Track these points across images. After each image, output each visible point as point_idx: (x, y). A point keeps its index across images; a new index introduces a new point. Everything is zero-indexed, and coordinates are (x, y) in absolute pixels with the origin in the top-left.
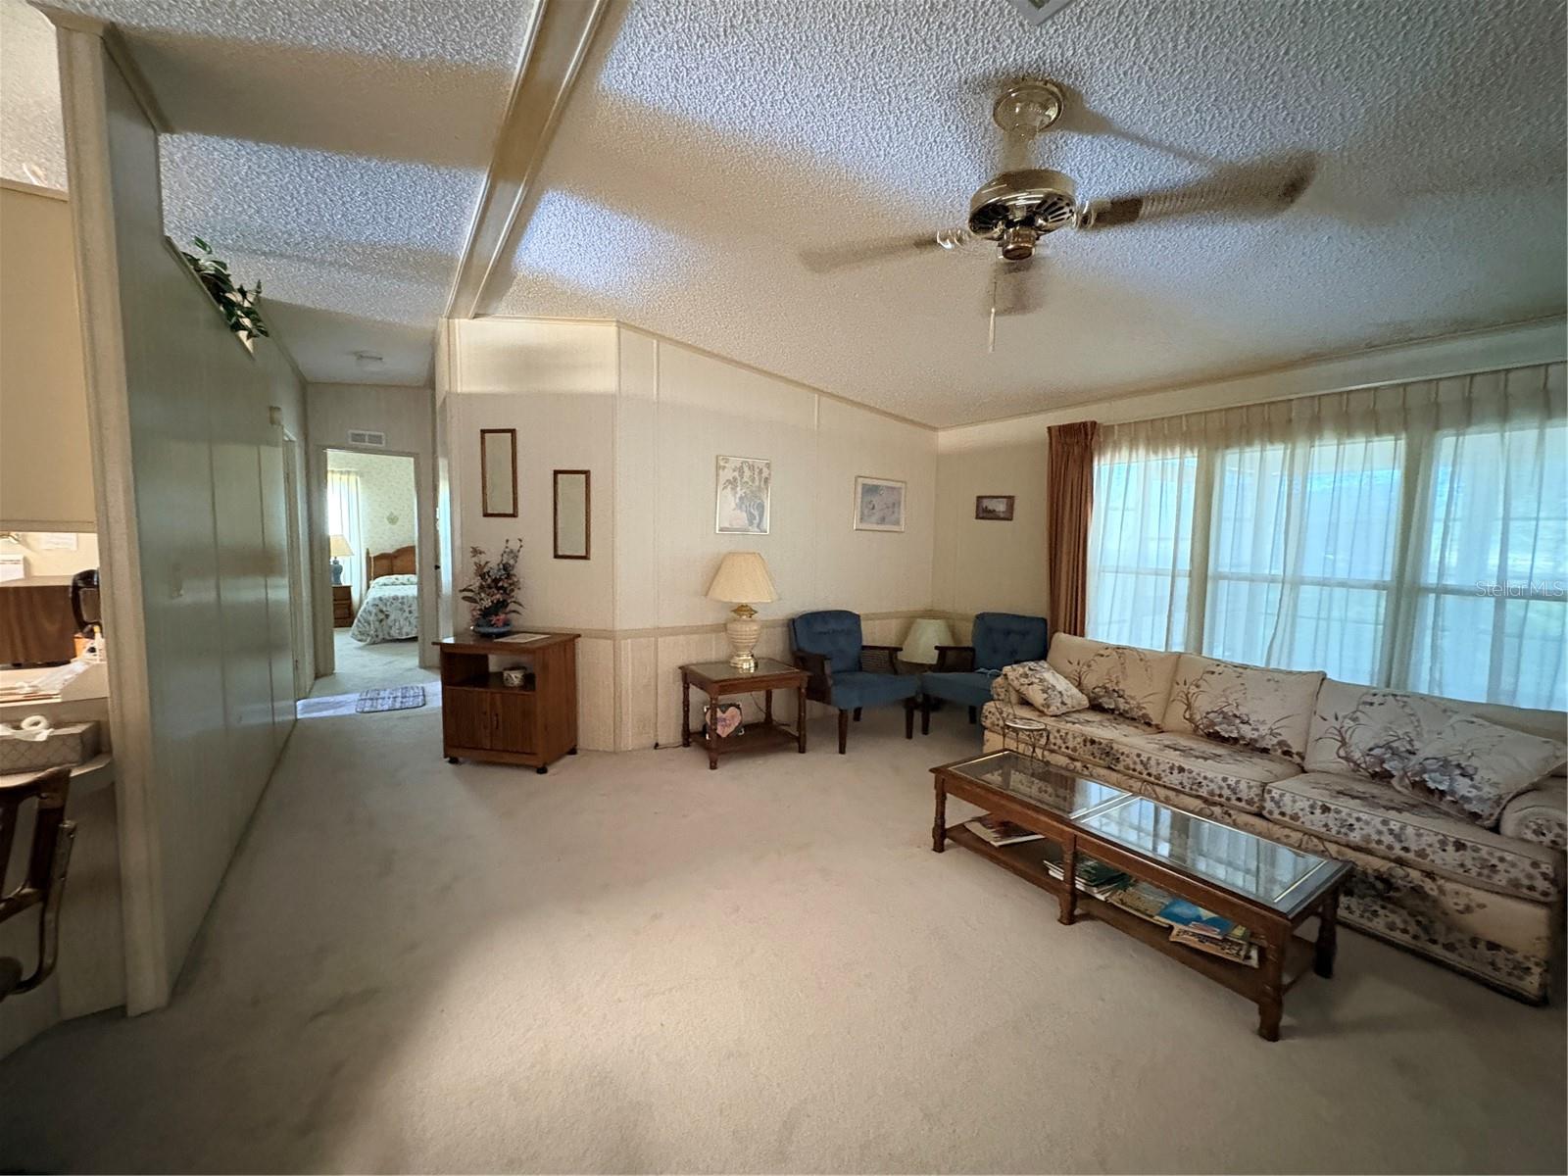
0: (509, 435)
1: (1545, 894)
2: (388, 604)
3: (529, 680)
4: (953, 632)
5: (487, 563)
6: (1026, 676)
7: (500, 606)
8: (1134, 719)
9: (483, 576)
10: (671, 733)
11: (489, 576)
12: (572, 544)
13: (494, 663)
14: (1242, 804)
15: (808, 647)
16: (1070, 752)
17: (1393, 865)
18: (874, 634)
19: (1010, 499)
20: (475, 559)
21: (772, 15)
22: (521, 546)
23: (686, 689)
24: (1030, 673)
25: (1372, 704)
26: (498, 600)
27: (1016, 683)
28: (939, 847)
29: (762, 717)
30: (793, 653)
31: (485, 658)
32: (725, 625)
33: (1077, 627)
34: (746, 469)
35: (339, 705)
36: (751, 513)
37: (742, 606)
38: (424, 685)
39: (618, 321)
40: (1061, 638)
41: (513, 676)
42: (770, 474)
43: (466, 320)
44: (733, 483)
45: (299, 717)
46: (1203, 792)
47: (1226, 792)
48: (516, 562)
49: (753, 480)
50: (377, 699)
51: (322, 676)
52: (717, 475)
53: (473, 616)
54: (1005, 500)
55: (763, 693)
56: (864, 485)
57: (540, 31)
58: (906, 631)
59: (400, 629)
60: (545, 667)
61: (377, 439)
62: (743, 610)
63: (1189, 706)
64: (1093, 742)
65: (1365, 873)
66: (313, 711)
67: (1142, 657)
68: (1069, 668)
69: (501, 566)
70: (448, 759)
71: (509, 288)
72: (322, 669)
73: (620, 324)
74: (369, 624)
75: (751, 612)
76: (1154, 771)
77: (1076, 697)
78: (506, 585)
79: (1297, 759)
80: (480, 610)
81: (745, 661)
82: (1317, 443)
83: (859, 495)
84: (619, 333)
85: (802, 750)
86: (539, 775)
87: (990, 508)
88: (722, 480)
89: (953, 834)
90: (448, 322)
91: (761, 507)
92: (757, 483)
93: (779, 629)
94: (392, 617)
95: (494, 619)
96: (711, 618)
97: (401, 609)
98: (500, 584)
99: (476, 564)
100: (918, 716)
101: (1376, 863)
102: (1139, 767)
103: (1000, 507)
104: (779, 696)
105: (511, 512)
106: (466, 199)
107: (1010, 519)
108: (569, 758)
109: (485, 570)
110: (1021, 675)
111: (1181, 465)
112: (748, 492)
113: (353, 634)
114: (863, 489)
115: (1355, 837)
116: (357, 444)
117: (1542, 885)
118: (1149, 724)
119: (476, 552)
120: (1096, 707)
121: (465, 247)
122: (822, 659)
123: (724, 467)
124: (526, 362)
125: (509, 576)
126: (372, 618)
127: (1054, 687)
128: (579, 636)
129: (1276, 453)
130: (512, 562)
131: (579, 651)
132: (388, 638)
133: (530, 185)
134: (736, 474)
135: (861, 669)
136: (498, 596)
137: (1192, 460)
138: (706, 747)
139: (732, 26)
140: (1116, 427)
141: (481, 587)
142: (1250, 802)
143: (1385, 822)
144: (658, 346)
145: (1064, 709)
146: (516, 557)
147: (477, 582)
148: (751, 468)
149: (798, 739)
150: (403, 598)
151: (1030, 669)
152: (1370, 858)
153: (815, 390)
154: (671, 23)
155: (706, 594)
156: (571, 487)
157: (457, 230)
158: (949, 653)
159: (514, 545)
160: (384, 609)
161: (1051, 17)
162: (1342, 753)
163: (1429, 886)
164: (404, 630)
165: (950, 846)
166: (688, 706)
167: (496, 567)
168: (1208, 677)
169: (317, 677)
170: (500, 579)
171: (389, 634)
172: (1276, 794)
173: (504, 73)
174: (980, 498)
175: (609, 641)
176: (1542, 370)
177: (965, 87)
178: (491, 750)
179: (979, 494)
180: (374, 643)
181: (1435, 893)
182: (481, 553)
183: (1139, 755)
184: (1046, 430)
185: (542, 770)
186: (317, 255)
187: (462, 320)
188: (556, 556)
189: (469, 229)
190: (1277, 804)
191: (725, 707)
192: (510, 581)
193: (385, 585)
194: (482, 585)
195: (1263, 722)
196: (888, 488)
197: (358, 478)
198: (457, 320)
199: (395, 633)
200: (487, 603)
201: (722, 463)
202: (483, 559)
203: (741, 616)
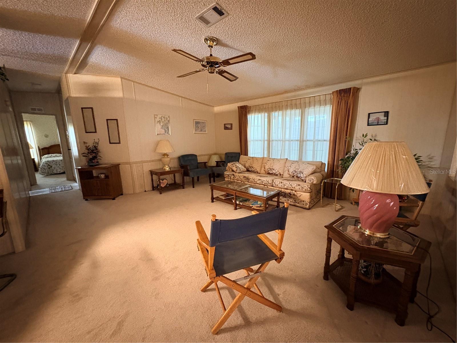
0: (91, 109)
1: (309, 191)
2: (51, 163)
3: (107, 177)
4: (221, 158)
5: (89, 146)
6: (232, 165)
7: (95, 158)
8: (255, 172)
9: (88, 150)
10: (149, 187)
11: (90, 149)
12: (115, 139)
13: (95, 173)
14: (270, 184)
15: (183, 163)
16: (241, 180)
17: (291, 191)
18: (200, 160)
19: (231, 124)
20: (85, 145)
21: (152, 18)
22: (99, 141)
23: (152, 176)
24: (233, 164)
25: (293, 163)
26: (94, 156)
27: (230, 167)
28: (213, 202)
29: (173, 182)
30: (180, 165)
31: (92, 172)
32: (161, 159)
33: (246, 154)
34: (163, 118)
35: (43, 192)
36: (165, 130)
37: (165, 154)
38: (71, 185)
39: (121, 77)
40: (242, 156)
41: (102, 176)
42: (169, 119)
43: (72, 74)
44: (159, 122)
45: (30, 195)
46: (263, 184)
47: (267, 183)
48: (98, 145)
49: (165, 121)
50: (56, 189)
51: (33, 185)
52: (155, 120)
53: (87, 161)
54: (230, 125)
55: (173, 175)
56: (195, 122)
57: (95, 14)
58: (209, 159)
59: (57, 170)
60: (111, 173)
61: (39, 110)
62: (165, 155)
63: (265, 168)
64: (245, 177)
65: (287, 193)
66: (35, 194)
67: (257, 159)
68: (243, 163)
69: (93, 147)
70: (85, 200)
71: (86, 67)
72: (32, 183)
73: (122, 78)
74: (45, 169)
75: (168, 155)
76: (255, 181)
77: (243, 168)
78: (96, 152)
79: (282, 176)
80: (89, 159)
81: (167, 167)
82: (287, 111)
83: (195, 125)
84: (122, 81)
85: (184, 188)
86: (113, 200)
87: (227, 127)
88: (156, 121)
89: (216, 198)
90: (66, 76)
91: (168, 128)
92: (166, 121)
93: (176, 160)
94: (53, 167)
95: (94, 161)
96: (157, 157)
97: (56, 164)
98: (94, 151)
99: (85, 146)
100: (212, 179)
101: (289, 191)
102: (253, 181)
103: (229, 126)
104: (177, 175)
105: (95, 131)
106: (72, 45)
107: (231, 129)
108: (121, 196)
109: (89, 148)
110: (231, 165)
111: (264, 115)
112: (164, 124)
113: (40, 173)
114: (195, 123)
115: (286, 187)
116: (33, 112)
117: (309, 189)
118: (258, 173)
119: (84, 143)
120: (248, 170)
121: (72, 56)
122: (187, 166)
123: (156, 118)
124: (93, 88)
125: (96, 149)
126: (46, 167)
127: (238, 166)
128: (120, 164)
129: (280, 113)
130: (97, 145)
131: (120, 168)
132: (52, 173)
133: (92, 44)
134: (160, 119)
135: (198, 168)
136: (94, 155)
137: (266, 114)
138: (158, 190)
139: (143, 18)
140: (252, 107)
141: (88, 153)
142: (271, 184)
143: (290, 183)
144: (134, 84)
145: (240, 171)
146: (98, 144)
147: (87, 151)
148: (164, 118)
149: (182, 186)
150: (56, 161)
151: (234, 163)
152: (288, 190)
153: (180, 96)
154: (128, 16)
155: (155, 151)
156: (112, 124)
157: (70, 52)
158: (219, 163)
159: (97, 141)
160: (50, 164)
161: (210, 26)
162: (288, 173)
163: (296, 193)
164: (58, 171)
165: (215, 201)
166: (153, 180)
167: (91, 147)
168: (268, 161)
169: (31, 185)
170: (94, 150)
171: (53, 172)
172: (274, 181)
173: (84, 20)
174: (225, 124)
175: (128, 165)
176: (319, 96)
177: (197, 36)
178: (98, 195)
179: (225, 123)
180: (48, 175)
181: (296, 194)
182: (86, 143)
183: (253, 178)
184: (237, 107)
185: (114, 199)
186: (22, 56)
187: (70, 74)
188: (110, 143)
189: (73, 52)
190: (275, 183)
191: (163, 180)
192: (97, 151)
193: (47, 157)
194: (88, 152)
195: (277, 169)
196: (202, 122)
197: (31, 123)
198: (68, 75)
199: (55, 172)
200: (91, 157)
201: (156, 116)
202: (88, 145)
203: (165, 156)
